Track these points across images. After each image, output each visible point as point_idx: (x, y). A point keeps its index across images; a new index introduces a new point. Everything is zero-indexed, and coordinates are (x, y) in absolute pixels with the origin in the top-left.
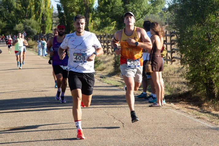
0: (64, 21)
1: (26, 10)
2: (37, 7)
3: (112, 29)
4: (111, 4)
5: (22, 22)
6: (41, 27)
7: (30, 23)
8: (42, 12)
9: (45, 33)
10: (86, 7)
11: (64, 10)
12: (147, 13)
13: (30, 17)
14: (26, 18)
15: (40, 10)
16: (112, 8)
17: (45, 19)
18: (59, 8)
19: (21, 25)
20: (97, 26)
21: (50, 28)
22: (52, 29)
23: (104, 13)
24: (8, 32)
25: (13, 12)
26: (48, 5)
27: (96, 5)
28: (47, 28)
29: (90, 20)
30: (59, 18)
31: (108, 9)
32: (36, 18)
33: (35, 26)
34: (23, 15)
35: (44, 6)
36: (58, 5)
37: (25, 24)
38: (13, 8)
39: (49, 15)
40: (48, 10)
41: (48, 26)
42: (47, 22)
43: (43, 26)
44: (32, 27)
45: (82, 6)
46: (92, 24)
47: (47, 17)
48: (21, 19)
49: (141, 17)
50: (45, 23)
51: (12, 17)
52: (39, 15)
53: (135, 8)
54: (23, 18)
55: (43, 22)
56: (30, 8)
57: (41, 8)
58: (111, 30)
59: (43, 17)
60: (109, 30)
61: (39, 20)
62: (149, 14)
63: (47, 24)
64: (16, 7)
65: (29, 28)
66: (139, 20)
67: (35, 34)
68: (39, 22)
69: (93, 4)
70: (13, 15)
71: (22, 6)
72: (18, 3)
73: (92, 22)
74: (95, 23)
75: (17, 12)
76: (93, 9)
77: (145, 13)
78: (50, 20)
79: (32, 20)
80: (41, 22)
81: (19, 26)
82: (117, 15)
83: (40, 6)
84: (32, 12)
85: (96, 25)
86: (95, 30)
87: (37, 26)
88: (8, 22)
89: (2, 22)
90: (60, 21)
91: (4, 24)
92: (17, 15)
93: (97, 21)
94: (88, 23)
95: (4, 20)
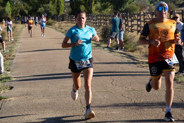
0: (74, 5)
3: (110, 11)
5: (43, 7)
6: (57, 10)
7: (49, 7)
9: (59, 14)
13: (48, 3)
14: (46, 4)
17: (59, 4)
19: (42, 8)
20: (98, 9)
21: (63, 11)
22: (64, 12)
24: (33, 14)
28: (60, 11)
29: (93, 4)
30: (70, 3)
32: (53, 4)
33: (52, 9)
37: (45, 8)
41: (61, 9)
42: (60, 6)
43: (58, 9)
44: (50, 10)
46: (95, 7)
47: (60, 3)
48: (42, 4)
49: (133, 2)
50: (59, 7)
51: (36, 3)
52: (55, 1)
54: (44, 4)
55: (58, 6)
58: (108, 11)
59: (58, 3)
60: (107, 11)
61: (55, 5)
63: (61, 8)
65: (48, 11)
66: (131, 4)
67: (53, 15)
68: (55, 6)
73: (95, 6)
74: (97, 6)
78: (62, 5)
79: (50, 5)
80: (56, 6)
81: (41, 9)
85: (97, 7)
86: (96, 12)
87: (53, 9)
88: (33, 7)
89: (29, 6)
90: (71, 5)
91: (31, 8)
92: (40, 1)
93: (99, 5)
94: (92, 6)
95: (31, 5)
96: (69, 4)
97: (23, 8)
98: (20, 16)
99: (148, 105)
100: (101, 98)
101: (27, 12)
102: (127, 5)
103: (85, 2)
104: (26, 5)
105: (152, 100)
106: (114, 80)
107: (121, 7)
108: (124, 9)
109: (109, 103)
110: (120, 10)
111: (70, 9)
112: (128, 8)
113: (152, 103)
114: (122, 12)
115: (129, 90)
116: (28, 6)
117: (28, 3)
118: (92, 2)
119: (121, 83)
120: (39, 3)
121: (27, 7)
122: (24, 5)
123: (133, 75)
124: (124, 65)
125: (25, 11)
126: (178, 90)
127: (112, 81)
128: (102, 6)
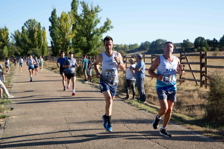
0: (54, 50)
1: (33, 44)
2: (40, 42)
3: (80, 54)
4: (80, 41)
5: (32, 50)
6: (42, 53)
7: (36, 50)
8: (42, 45)
10: (67, 42)
11: (54, 44)
12: (100, 46)
13: (36, 47)
14: (34, 48)
15: (41, 44)
16: (81, 43)
18: (52, 43)
22: (47, 54)
23: (76, 45)
25: (27, 44)
26: (45, 41)
27: (71, 42)
28: (44, 53)
29: (68, 49)
31: (79, 43)
32: (39, 48)
34: (32, 46)
35: (43, 42)
36: (51, 41)
37: (33, 51)
38: (27, 42)
39: (46, 46)
40: (45, 44)
41: (45, 52)
42: (44, 50)
44: (37, 52)
45: (64, 42)
46: (69, 51)
47: (45, 47)
48: (31, 48)
51: (26, 47)
52: (41, 46)
53: (93, 43)
54: (32, 48)
55: (43, 50)
56: (36, 43)
57: (42, 43)
60: (78, 54)
62: (100, 47)
64: (28, 42)
65: (35, 53)
66: (95, 50)
69: (70, 41)
70: (27, 46)
71: (32, 42)
72: (30, 40)
75: (29, 44)
76: (70, 43)
77: (98, 46)
78: (46, 49)
79: (37, 49)
80: (41, 50)
81: (30, 52)
82: (84, 47)
83: (41, 41)
84: (37, 45)
87: (39, 52)
88: (24, 50)
90: (52, 50)
91: (22, 51)
92: (29, 46)
93: (72, 50)
94: (67, 51)
95: (22, 49)
96: (51, 48)
97: (17, 50)
98: (14, 56)
99: (114, 122)
100: (80, 116)
101: (19, 53)
102: (93, 51)
103: (62, 48)
104: (19, 48)
105: (116, 117)
106: (87, 103)
107: (88, 52)
108: (90, 53)
109: (86, 120)
110: (88, 54)
111: (52, 52)
112: (93, 53)
113: (116, 120)
114: (89, 55)
115: (99, 110)
116: (21, 50)
117: (20, 47)
118: (67, 48)
119: (93, 106)
120: (29, 47)
121: (19, 50)
122: (17, 48)
123: (101, 100)
124: (93, 93)
125: (18, 52)
126: (133, 110)
127: (86, 104)
128: (74, 51)
